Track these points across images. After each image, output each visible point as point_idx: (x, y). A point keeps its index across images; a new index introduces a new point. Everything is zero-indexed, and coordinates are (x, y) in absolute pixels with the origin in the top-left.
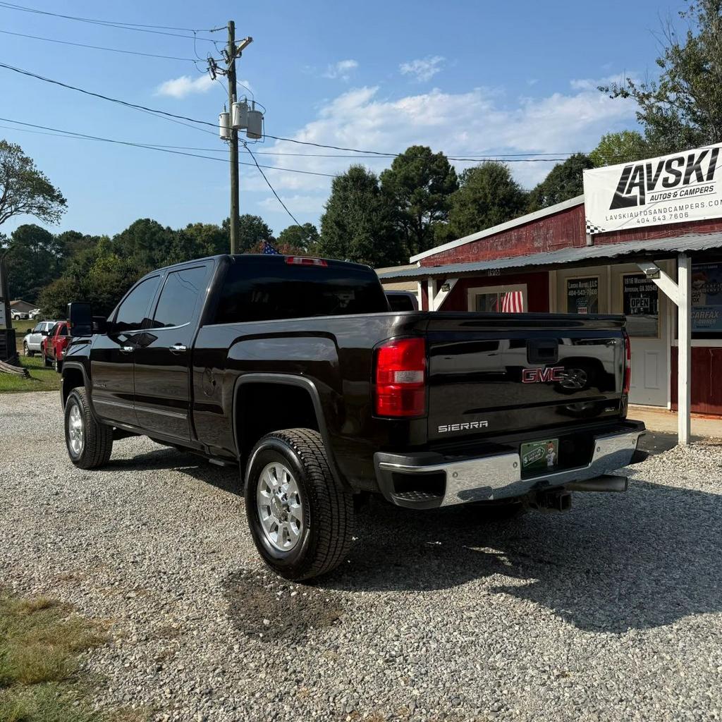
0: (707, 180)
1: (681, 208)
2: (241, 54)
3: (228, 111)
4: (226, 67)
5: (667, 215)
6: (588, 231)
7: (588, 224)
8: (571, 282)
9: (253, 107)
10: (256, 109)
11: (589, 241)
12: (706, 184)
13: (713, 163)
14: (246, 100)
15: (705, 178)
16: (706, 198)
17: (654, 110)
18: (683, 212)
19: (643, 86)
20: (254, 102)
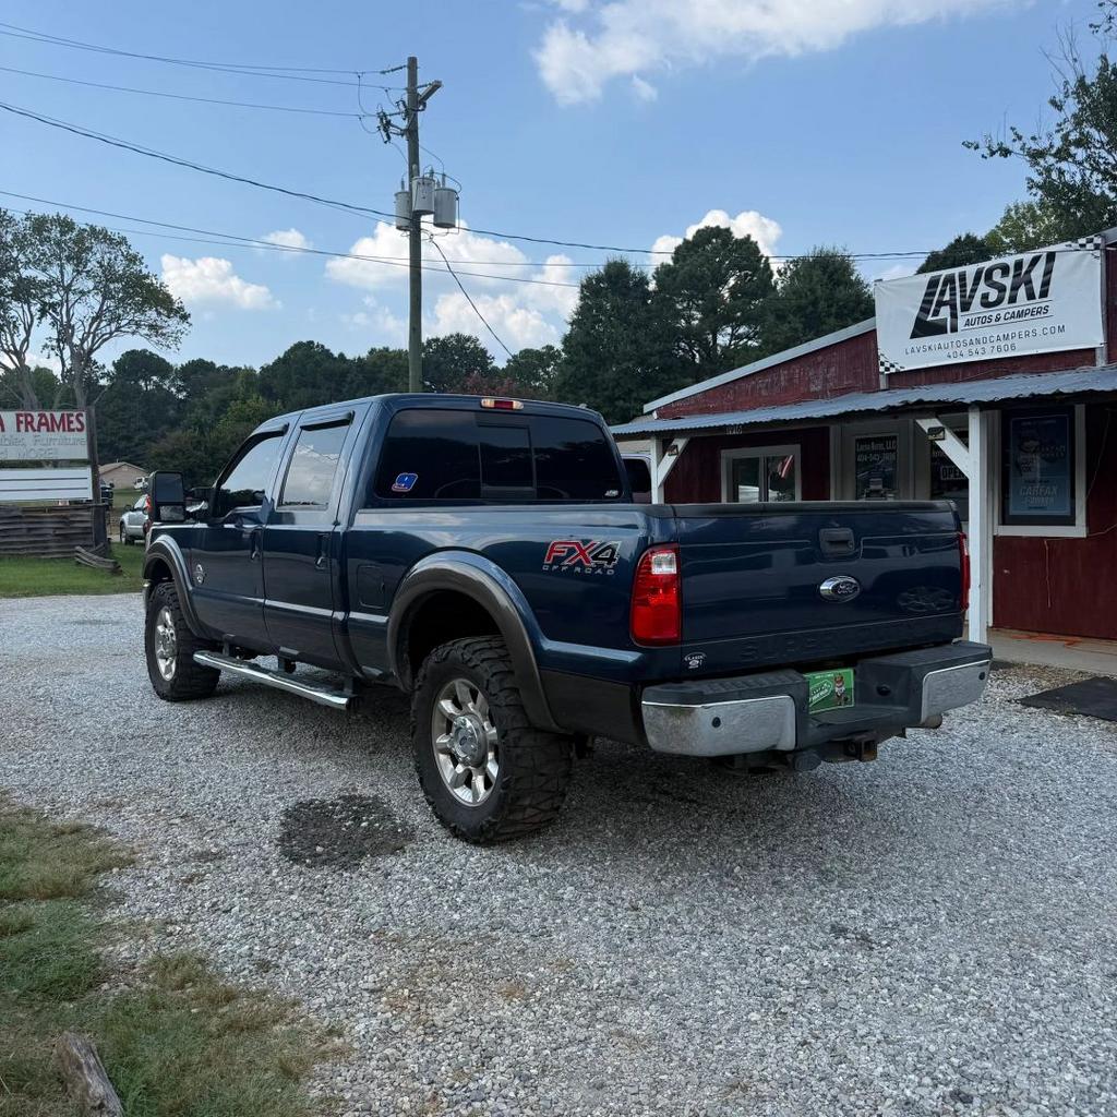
0: (1041, 297)
1: (1006, 337)
2: (425, 105)
3: (407, 189)
4: (404, 124)
5: (988, 347)
6: (882, 369)
7: (882, 359)
8: (861, 442)
9: (444, 184)
10: (447, 186)
11: (883, 384)
12: (1038, 303)
13: (1048, 272)
14: (432, 173)
15: (1037, 294)
16: (1038, 324)
17: (1054, 176)
18: (1009, 343)
19: (1034, 138)
20: (444, 175)
